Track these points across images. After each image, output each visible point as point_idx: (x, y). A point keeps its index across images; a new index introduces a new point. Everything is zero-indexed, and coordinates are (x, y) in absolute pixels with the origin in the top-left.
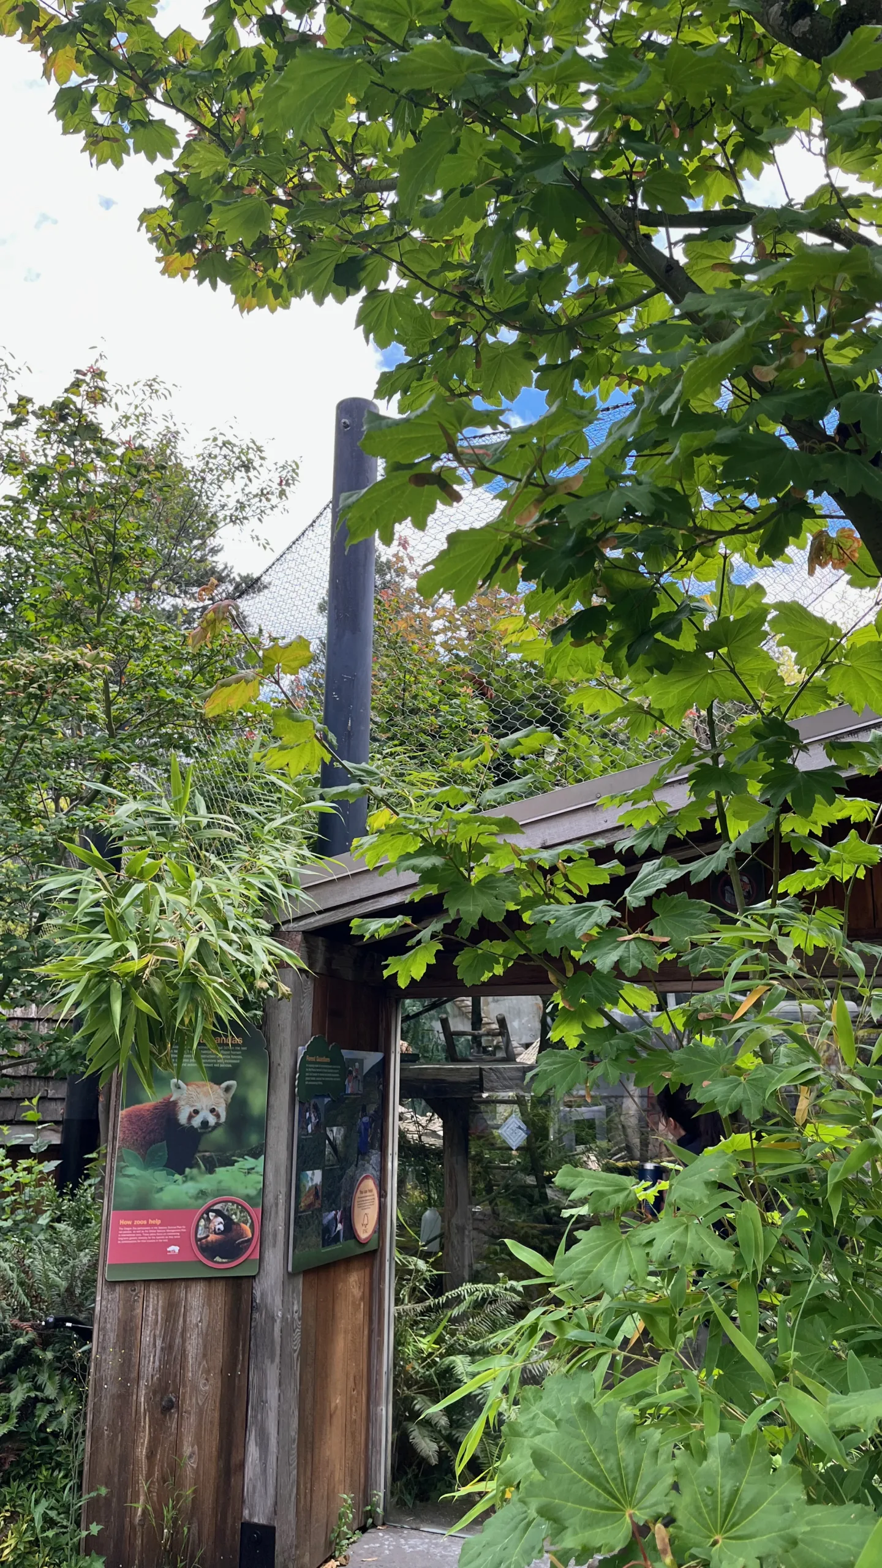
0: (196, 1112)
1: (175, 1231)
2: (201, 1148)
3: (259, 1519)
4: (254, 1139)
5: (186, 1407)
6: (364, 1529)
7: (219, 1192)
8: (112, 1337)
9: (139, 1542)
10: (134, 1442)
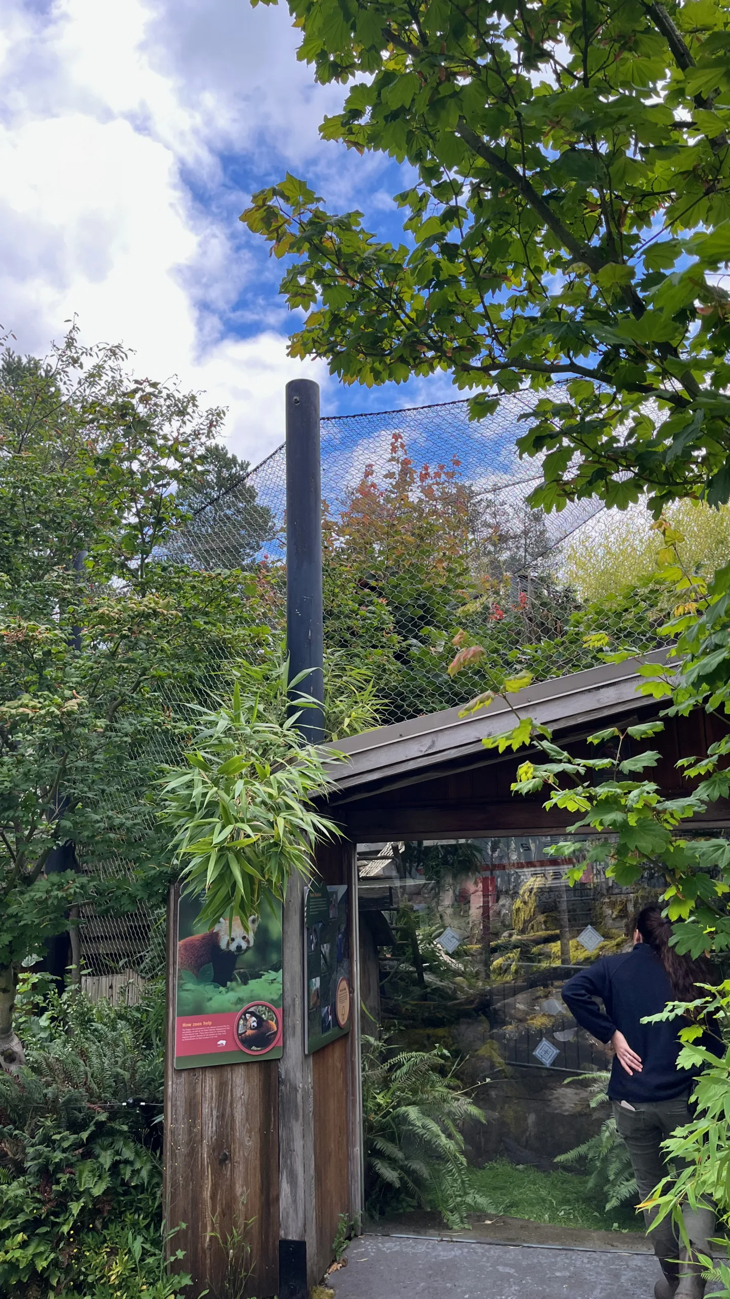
0: (233, 940)
1: (222, 1029)
2: (237, 966)
3: (293, 1236)
4: (274, 957)
5: (236, 1159)
6: (349, 1238)
7: (252, 999)
8: (181, 1111)
9: (208, 1261)
10: (201, 1187)
